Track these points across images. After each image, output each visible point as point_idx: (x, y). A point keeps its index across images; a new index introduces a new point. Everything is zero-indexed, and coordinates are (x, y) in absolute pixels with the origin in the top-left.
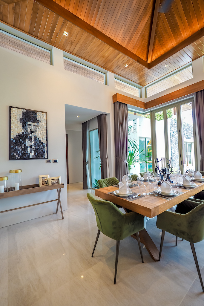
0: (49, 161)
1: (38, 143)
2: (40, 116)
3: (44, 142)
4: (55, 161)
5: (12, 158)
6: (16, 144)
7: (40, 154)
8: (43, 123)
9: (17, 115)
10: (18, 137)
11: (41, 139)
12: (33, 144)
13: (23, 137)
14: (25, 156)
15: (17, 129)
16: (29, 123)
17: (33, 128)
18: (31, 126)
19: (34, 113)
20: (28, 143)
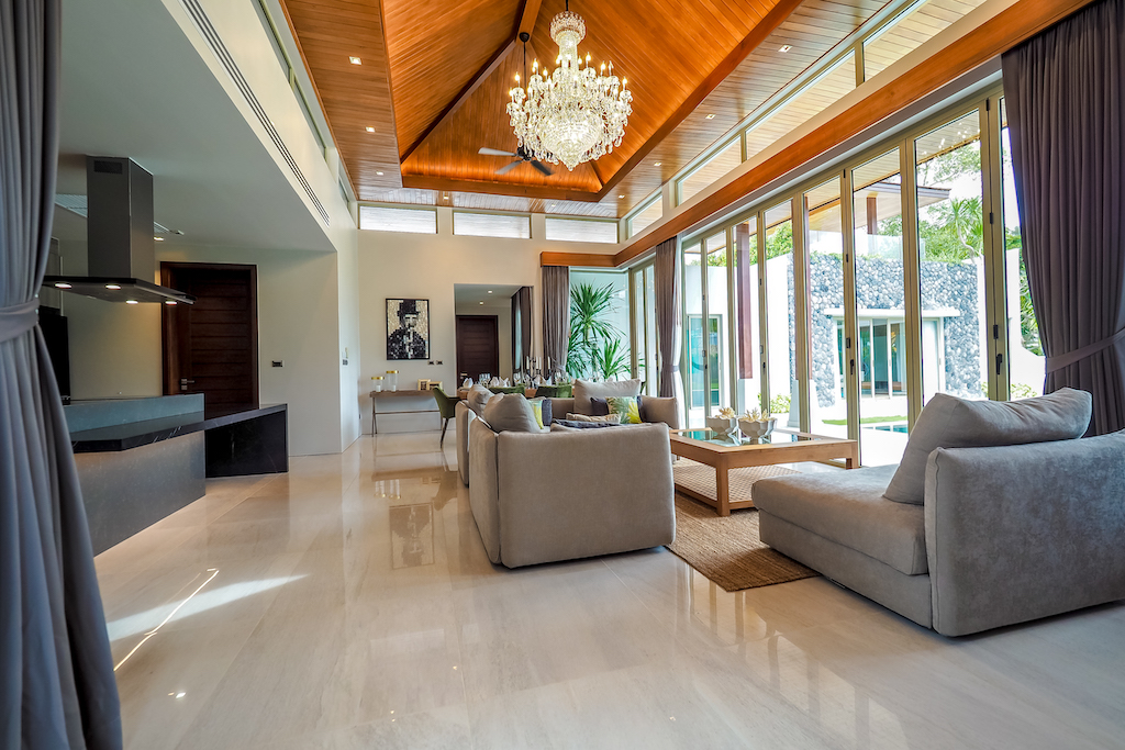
0: (431, 363)
1: (418, 340)
2: (421, 306)
3: (425, 337)
4: (440, 363)
5: (389, 357)
6: (393, 341)
7: (420, 354)
8: (424, 314)
9: (394, 306)
10: (394, 335)
11: (421, 335)
12: (411, 340)
13: (401, 333)
14: (403, 356)
15: (395, 325)
16: (407, 316)
17: (411, 321)
18: (410, 318)
19: (413, 301)
20: (406, 340)
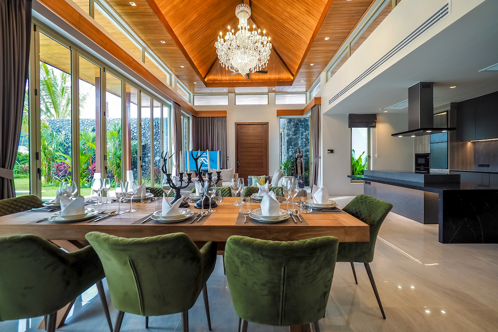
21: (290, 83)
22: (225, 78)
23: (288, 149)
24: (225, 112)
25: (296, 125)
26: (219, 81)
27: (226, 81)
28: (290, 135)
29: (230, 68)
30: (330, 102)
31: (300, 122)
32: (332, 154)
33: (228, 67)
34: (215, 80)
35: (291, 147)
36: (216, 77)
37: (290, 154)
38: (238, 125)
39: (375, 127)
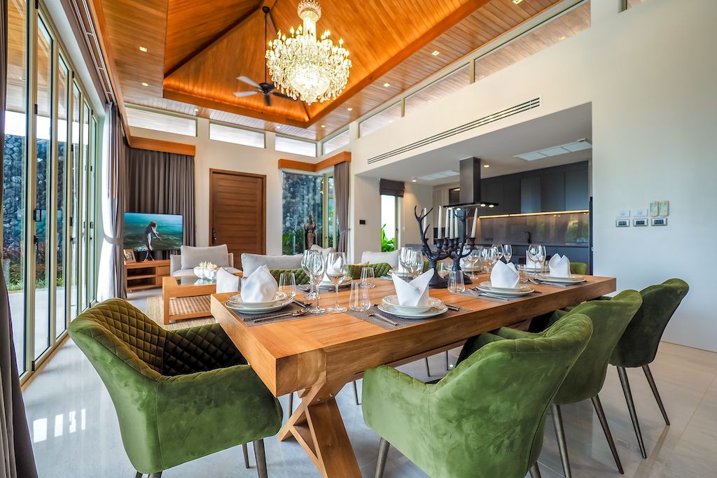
21: (304, 125)
22: (200, 91)
23: (284, 218)
24: (193, 148)
25: (294, 185)
26: (186, 92)
27: (202, 95)
28: (287, 197)
29: (287, 91)
30: (370, 161)
31: (300, 180)
32: (362, 226)
33: (285, 89)
34: (178, 89)
35: (288, 214)
36: (182, 85)
37: (288, 224)
38: (214, 172)
39: (402, 196)
